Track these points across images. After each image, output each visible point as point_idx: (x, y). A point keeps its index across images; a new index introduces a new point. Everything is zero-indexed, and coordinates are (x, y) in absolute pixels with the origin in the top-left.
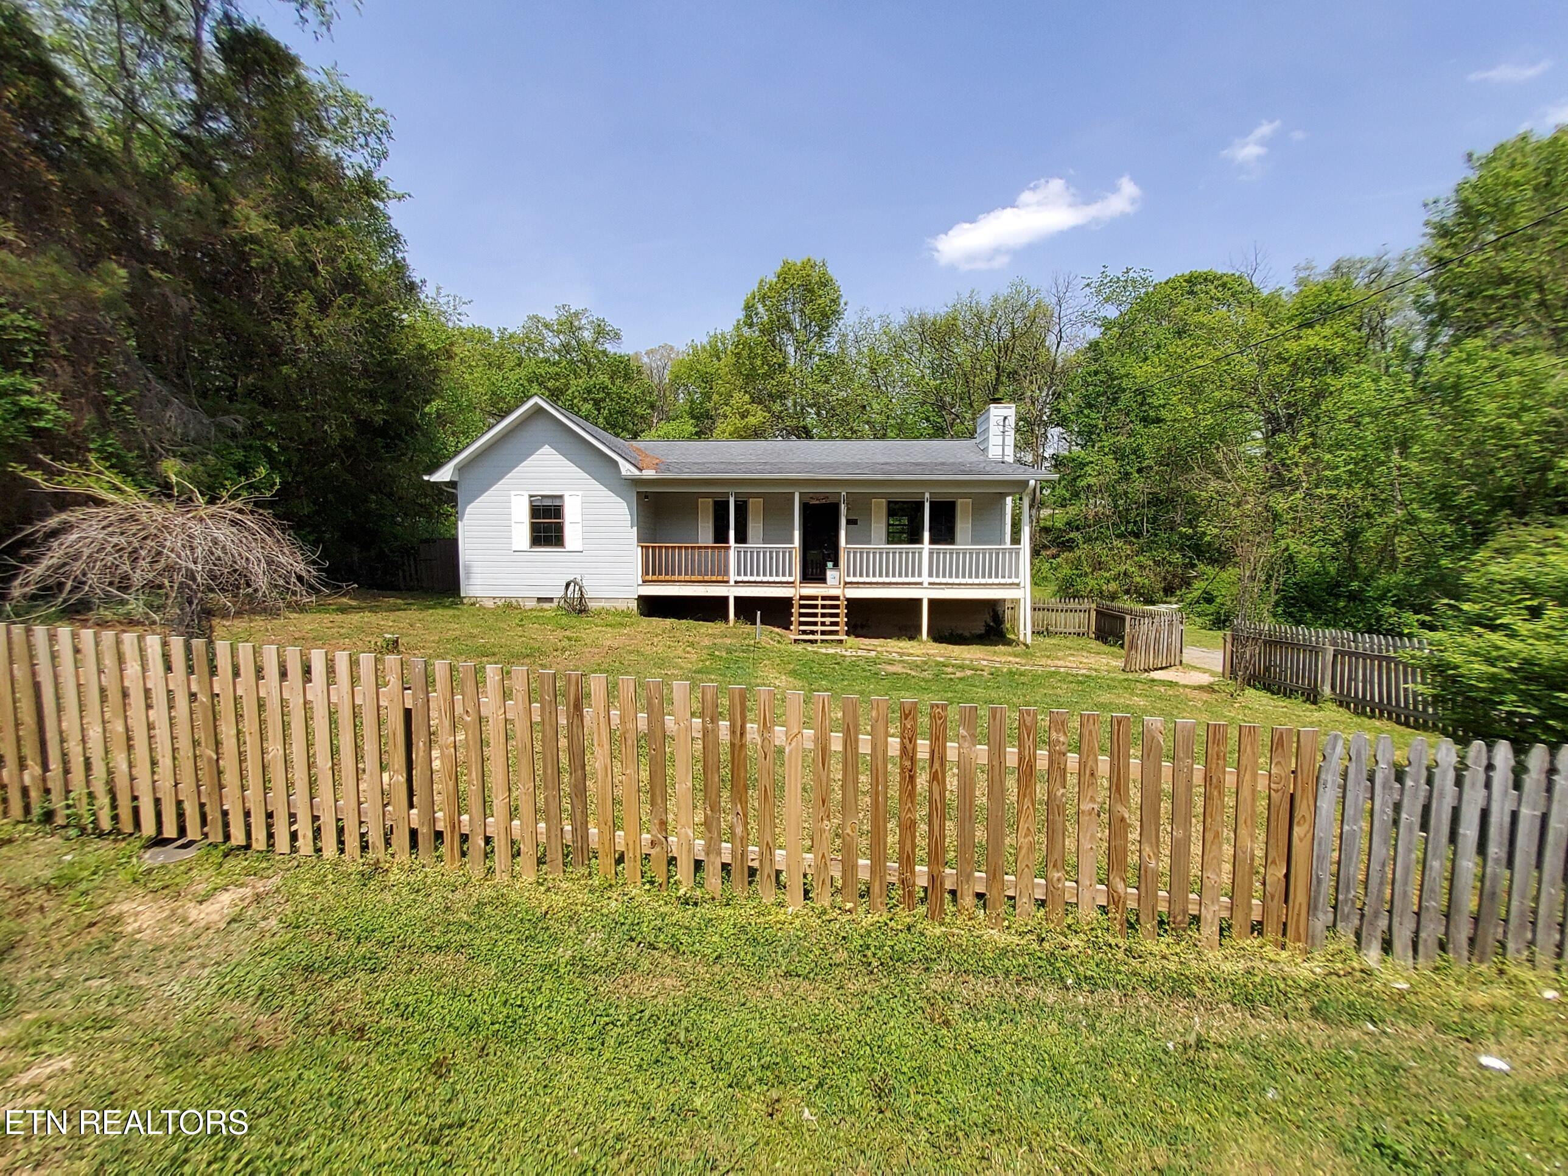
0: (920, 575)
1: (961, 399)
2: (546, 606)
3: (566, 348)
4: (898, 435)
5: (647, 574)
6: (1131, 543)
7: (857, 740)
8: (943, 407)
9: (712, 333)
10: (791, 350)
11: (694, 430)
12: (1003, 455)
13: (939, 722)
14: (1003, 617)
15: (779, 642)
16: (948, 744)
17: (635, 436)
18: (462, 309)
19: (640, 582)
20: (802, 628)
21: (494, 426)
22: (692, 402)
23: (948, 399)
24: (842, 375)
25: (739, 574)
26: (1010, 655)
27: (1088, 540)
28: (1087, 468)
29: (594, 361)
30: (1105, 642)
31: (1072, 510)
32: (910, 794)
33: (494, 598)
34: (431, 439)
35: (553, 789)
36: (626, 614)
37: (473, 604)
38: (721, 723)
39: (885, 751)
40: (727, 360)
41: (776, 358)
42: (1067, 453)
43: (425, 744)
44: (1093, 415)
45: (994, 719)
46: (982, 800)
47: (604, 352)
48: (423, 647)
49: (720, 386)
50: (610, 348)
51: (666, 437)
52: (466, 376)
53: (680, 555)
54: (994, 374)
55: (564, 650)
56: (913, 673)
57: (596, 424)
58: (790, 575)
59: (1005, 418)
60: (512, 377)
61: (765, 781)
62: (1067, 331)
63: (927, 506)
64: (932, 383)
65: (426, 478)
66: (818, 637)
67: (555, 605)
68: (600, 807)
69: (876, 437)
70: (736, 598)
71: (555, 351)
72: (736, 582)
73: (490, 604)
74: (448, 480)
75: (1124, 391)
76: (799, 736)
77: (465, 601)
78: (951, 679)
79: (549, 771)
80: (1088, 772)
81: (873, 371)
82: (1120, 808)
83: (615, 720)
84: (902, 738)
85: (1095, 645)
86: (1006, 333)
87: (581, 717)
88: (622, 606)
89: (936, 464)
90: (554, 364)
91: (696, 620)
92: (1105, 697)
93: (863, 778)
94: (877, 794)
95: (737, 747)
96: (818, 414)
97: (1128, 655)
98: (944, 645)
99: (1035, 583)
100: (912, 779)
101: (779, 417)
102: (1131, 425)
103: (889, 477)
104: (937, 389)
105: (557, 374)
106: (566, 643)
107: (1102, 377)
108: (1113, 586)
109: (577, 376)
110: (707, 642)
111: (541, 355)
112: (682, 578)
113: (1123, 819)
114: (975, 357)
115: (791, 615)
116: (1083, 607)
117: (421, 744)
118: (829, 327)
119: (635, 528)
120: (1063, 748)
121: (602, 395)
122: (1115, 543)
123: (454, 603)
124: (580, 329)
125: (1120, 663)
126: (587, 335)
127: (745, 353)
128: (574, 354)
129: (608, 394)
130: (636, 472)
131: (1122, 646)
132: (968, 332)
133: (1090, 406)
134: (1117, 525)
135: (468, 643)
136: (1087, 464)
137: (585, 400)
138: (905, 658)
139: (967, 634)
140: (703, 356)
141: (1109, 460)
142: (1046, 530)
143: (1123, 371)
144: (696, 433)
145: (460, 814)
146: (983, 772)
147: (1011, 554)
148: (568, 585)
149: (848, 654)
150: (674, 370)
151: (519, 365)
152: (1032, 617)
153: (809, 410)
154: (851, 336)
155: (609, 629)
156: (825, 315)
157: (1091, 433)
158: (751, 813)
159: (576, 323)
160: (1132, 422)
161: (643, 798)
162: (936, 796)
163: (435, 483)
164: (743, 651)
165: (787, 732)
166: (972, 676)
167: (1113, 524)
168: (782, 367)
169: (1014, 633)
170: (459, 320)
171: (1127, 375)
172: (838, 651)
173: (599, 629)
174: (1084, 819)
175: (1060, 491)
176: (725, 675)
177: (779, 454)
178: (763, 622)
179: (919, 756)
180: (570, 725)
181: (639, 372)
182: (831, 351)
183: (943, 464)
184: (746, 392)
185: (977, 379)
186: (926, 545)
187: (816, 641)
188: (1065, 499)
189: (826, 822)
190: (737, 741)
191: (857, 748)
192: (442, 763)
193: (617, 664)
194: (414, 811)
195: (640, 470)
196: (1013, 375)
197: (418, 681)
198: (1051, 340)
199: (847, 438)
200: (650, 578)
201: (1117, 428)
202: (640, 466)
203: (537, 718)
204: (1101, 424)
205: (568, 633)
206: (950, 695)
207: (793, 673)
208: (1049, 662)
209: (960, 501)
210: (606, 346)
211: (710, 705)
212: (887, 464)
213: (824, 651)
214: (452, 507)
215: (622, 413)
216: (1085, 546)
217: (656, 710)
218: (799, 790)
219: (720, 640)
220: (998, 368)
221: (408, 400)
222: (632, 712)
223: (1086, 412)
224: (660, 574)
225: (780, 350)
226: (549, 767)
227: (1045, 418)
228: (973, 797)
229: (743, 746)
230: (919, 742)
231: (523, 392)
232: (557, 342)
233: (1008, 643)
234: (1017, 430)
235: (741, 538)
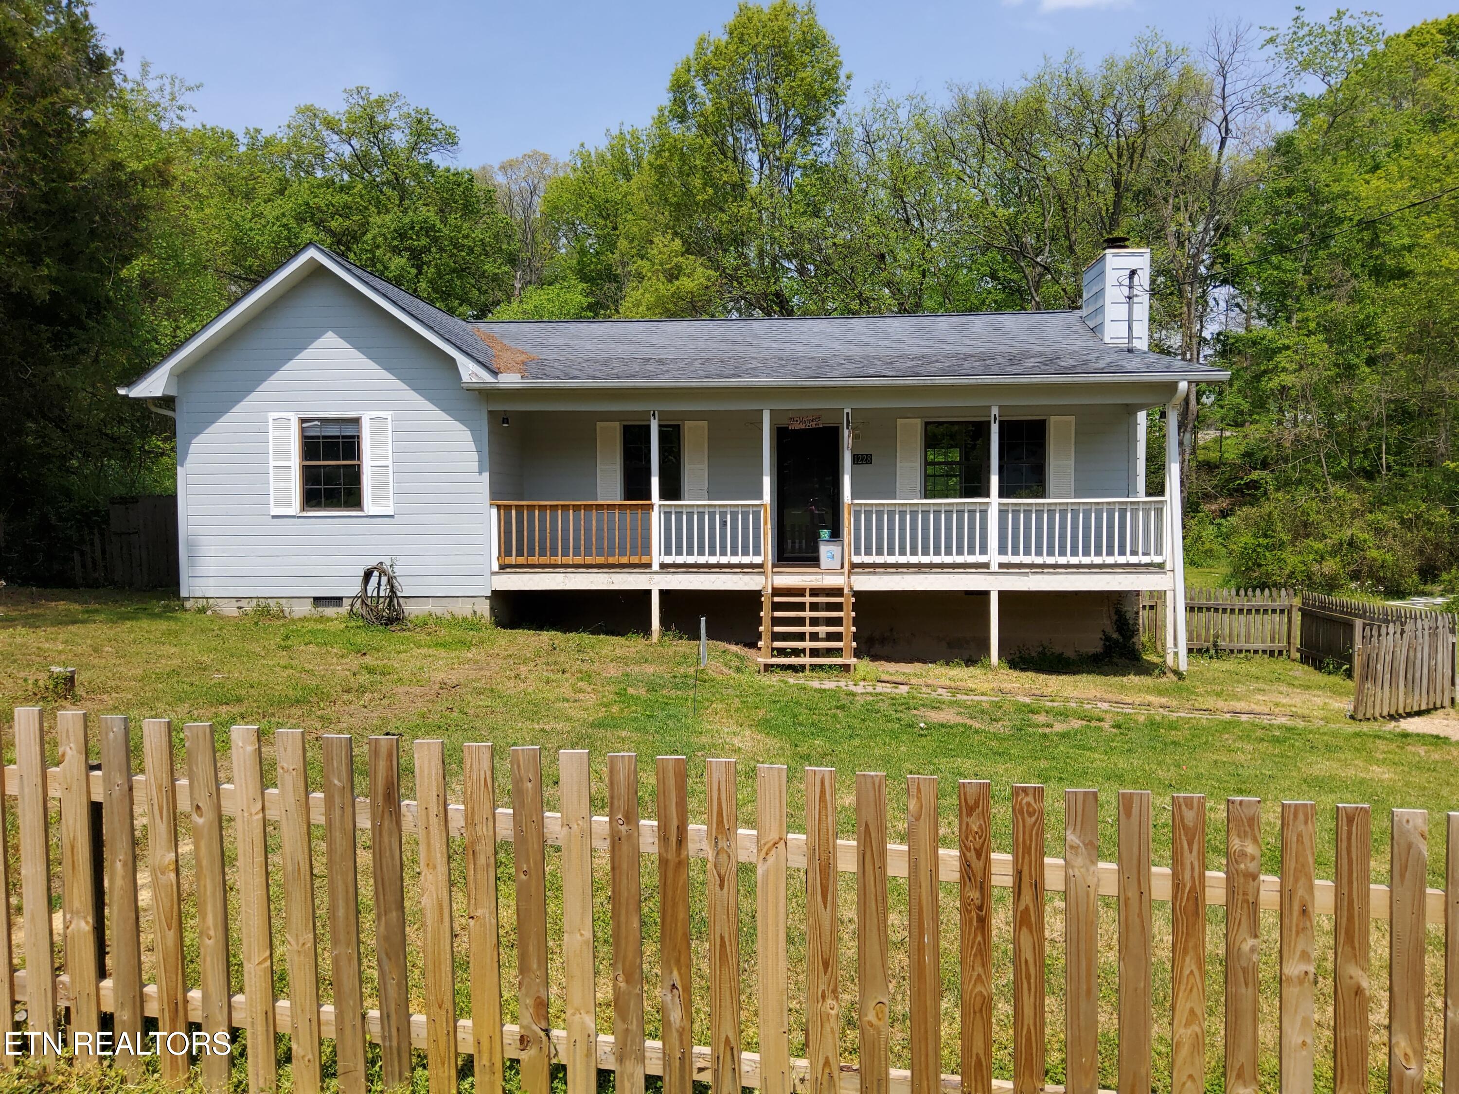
0: (984, 551)
1: (1053, 239)
2: (330, 611)
3: (362, 160)
4: (941, 305)
5: (508, 553)
6: (1360, 490)
7: (883, 852)
8: (1022, 253)
9: (615, 132)
10: (753, 159)
11: (585, 301)
12: (1130, 337)
13: (1030, 821)
14: (1136, 624)
15: (738, 670)
16: (1047, 860)
17: (483, 313)
18: (185, 99)
19: (495, 567)
20: (778, 644)
21: (238, 300)
22: (583, 252)
23: (1030, 240)
24: (844, 201)
25: (668, 552)
26: (1149, 690)
27: (1284, 484)
28: (1279, 358)
29: (410, 183)
30: (1319, 666)
31: (1255, 432)
32: (980, 951)
33: (239, 599)
34: (131, 325)
35: (348, 945)
36: (470, 624)
37: (202, 611)
38: (642, 822)
39: (934, 871)
40: (643, 178)
41: (728, 175)
42: (1241, 331)
43: (125, 865)
44: (1288, 264)
45: (1128, 814)
46: (1108, 957)
47: (429, 167)
48: (117, 689)
49: (630, 225)
50: (440, 159)
51: (537, 317)
52: (192, 214)
53: (565, 521)
54: (1110, 196)
55: (361, 690)
56: (976, 725)
57: (415, 293)
58: (757, 553)
59: (1133, 273)
60: (270, 212)
61: (722, 927)
62: (1238, 121)
63: (995, 429)
64: (1001, 212)
65: (122, 392)
66: (806, 660)
67: (344, 609)
68: (430, 975)
69: (903, 311)
70: (662, 593)
71: (344, 167)
72: (663, 566)
73: (230, 609)
74: (159, 394)
75: (1340, 221)
76: (781, 845)
77: (188, 604)
78: (1045, 736)
79: (341, 912)
80: (1296, 908)
81: (897, 193)
82: (1354, 971)
83: (457, 820)
84: (964, 849)
85: (1303, 672)
86: (1130, 124)
87: (397, 816)
88: (463, 610)
89: (1011, 356)
90: (342, 188)
91: (593, 633)
92: (1322, 767)
93: (893, 918)
94: (921, 949)
95: (671, 865)
96: (802, 271)
97: (1360, 691)
98: (1030, 674)
99: (1190, 562)
100: (983, 923)
101: (732, 278)
102: (1354, 282)
103: (928, 381)
104: (1011, 223)
105: (346, 206)
106: (364, 678)
107: (1301, 198)
108: (1330, 566)
109: (382, 209)
110: (613, 671)
111: (319, 174)
112: (569, 560)
113: (1358, 991)
114: (1078, 167)
115: (759, 621)
116: (1278, 604)
117: (119, 865)
118: (819, 117)
119: (486, 475)
120: (1252, 867)
121: (424, 241)
122: (1332, 489)
123: (167, 609)
124: (386, 127)
125: (1346, 705)
126: (399, 138)
127: (674, 166)
128: (376, 172)
129: (435, 240)
130: (487, 377)
131: (1349, 674)
132: (1065, 122)
133: (1282, 249)
134: (1335, 457)
135: (194, 679)
136: (1279, 350)
137: (396, 251)
138: (959, 697)
139: (1069, 653)
140: (601, 172)
141: (1317, 344)
142: (1209, 467)
143: (1336, 188)
144: (590, 307)
145: (186, 990)
146: (1107, 905)
147: (1147, 512)
148: (368, 575)
149: (859, 689)
150: (550, 196)
151: (282, 192)
152: (1188, 623)
153: (786, 264)
154: (859, 133)
155: (442, 652)
156: (811, 98)
157: (1285, 296)
158: (697, 982)
159: (380, 118)
160: (1356, 276)
161: (504, 958)
162: (1027, 953)
163: (135, 398)
164: (676, 687)
165: (758, 837)
166: (1082, 731)
167: (1328, 456)
168: (739, 189)
169: (1156, 651)
170: (180, 118)
171: (1344, 195)
172: (842, 684)
173: (423, 651)
174: (1291, 992)
175: (1232, 398)
176: (644, 730)
177: (735, 344)
178: (710, 636)
179: (995, 881)
180: (377, 829)
181: (489, 200)
182: (824, 159)
183: (1022, 355)
184: (676, 234)
185: (1080, 206)
186: (994, 499)
187: (802, 668)
188: (1242, 413)
189: (830, 1002)
190: (671, 856)
191: (883, 867)
192: (155, 897)
193: (455, 715)
194: (107, 983)
195: (495, 373)
196: (1144, 196)
197: (113, 755)
198: (1210, 134)
199: (854, 314)
200: (512, 560)
201: (1329, 287)
202: (494, 366)
203: (318, 817)
204: (1301, 281)
205: (368, 660)
206: (1044, 764)
207: (765, 726)
208: (1221, 704)
209: (1053, 419)
210: (431, 156)
211: (623, 790)
212: (923, 357)
213: (816, 684)
214: (165, 440)
215: (461, 271)
216: (1280, 495)
217: (528, 800)
218: (782, 943)
219: (636, 668)
220: (1117, 184)
221: (93, 258)
222: (487, 806)
223: (1274, 259)
224: (531, 553)
225: (735, 160)
226: (341, 903)
227: (1202, 270)
228: (1091, 953)
229: (682, 864)
230: (994, 856)
231: (288, 239)
232: (347, 150)
233: (1146, 669)
234: (1154, 292)
235: (671, 490)
